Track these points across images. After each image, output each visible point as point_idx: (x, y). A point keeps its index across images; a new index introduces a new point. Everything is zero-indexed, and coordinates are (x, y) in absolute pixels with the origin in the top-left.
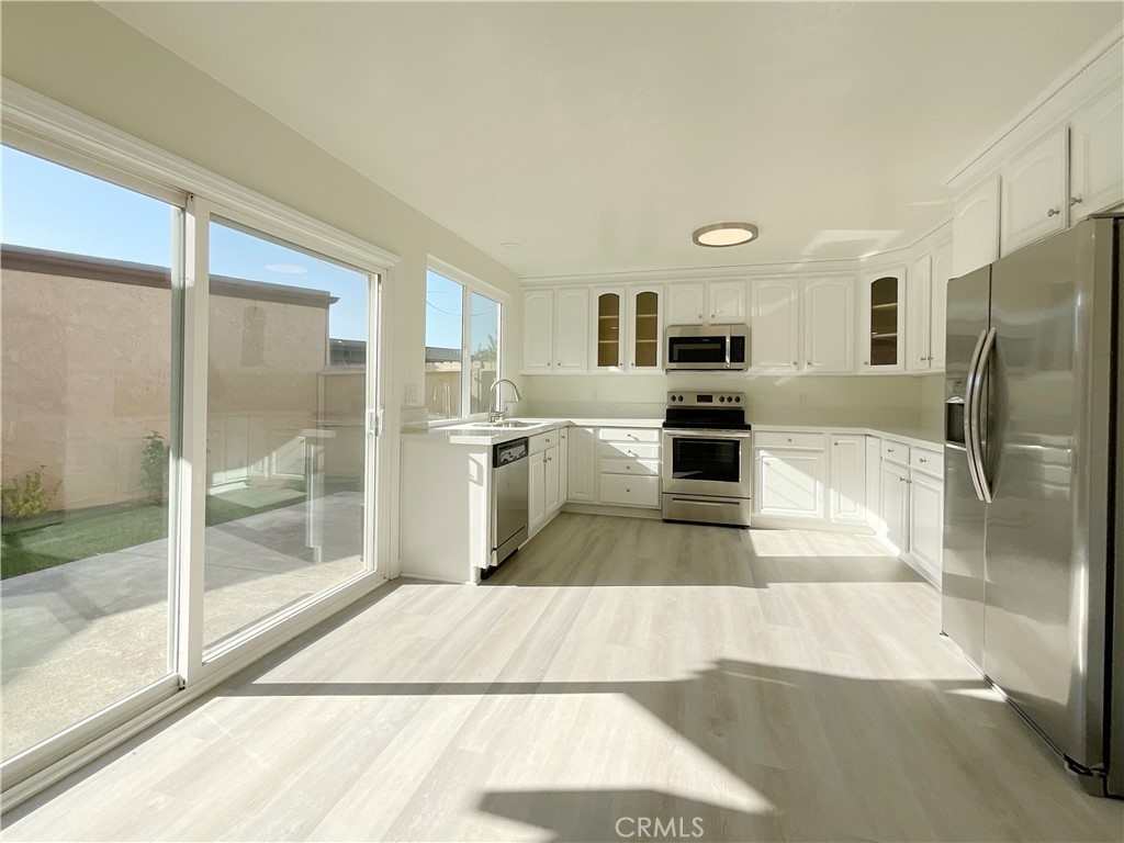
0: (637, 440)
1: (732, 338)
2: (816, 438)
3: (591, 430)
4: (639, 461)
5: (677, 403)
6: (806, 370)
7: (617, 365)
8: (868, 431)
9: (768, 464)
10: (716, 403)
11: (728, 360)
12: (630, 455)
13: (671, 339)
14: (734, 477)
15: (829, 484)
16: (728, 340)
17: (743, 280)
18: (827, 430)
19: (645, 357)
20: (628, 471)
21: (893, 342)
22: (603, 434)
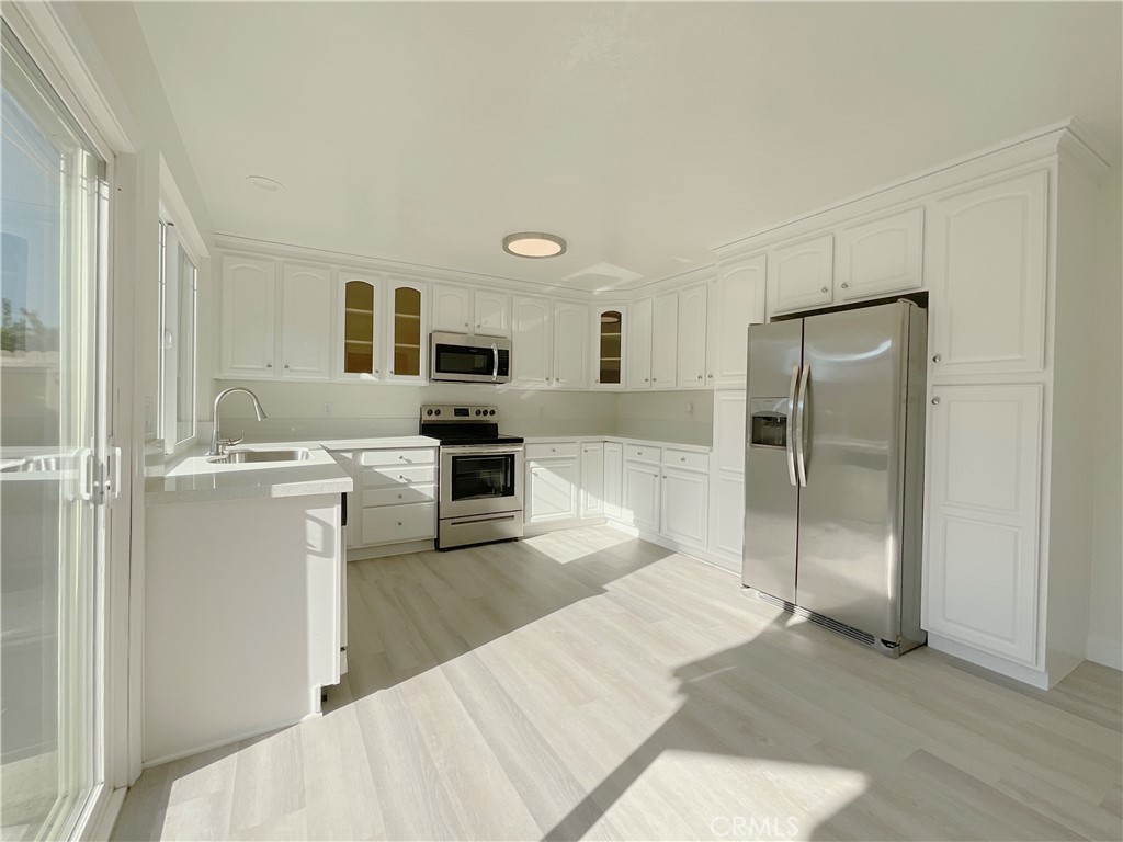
0: (410, 463)
1: (499, 351)
2: (570, 448)
3: (349, 455)
4: (412, 487)
5: (433, 417)
6: (554, 385)
7: (371, 372)
8: (607, 438)
9: (536, 475)
10: (472, 417)
11: (495, 373)
12: (403, 481)
13: (438, 346)
14: (509, 491)
15: (580, 487)
16: (495, 352)
17: (504, 293)
18: (579, 439)
19: (406, 364)
20: (401, 501)
21: (617, 366)
22: (364, 459)
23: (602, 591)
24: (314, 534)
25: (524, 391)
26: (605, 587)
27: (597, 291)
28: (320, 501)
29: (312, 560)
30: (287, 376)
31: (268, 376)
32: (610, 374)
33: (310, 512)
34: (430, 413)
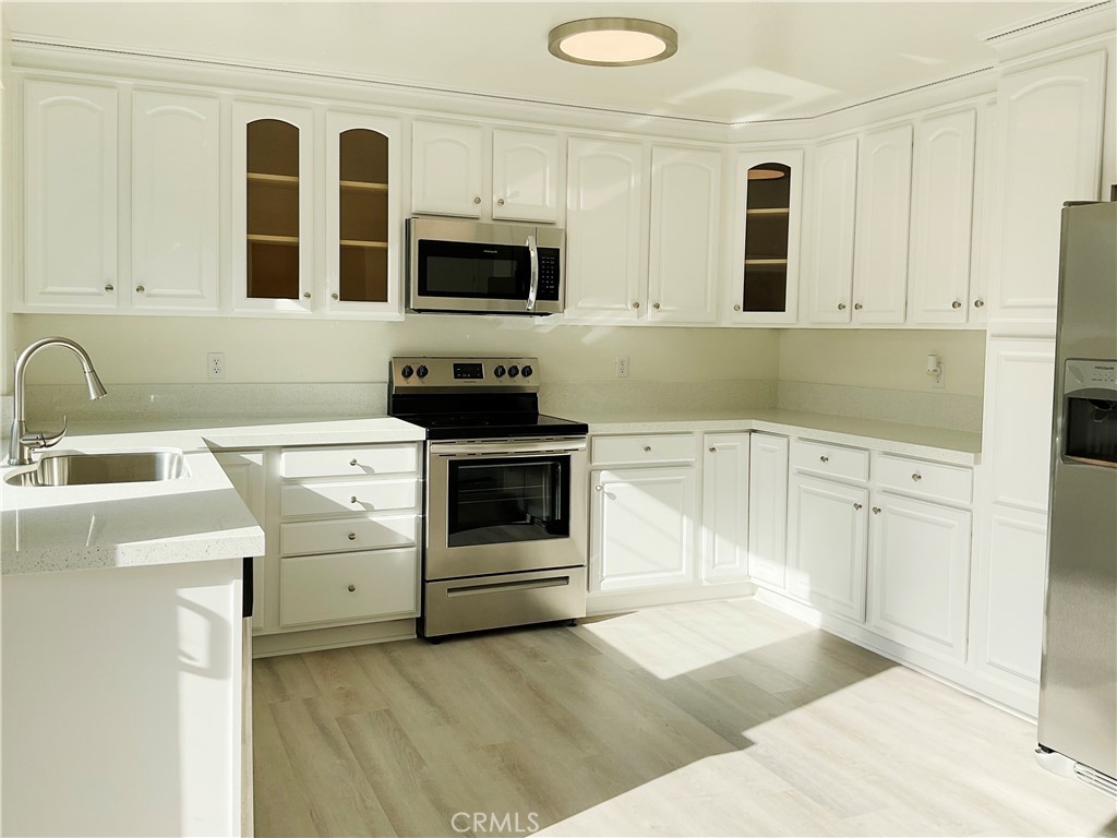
0: (369, 471)
1: (540, 250)
2: (684, 441)
3: (257, 458)
4: (374, 518)
5: (414, 381)
6: (650, 317)
7: (295, 296)
8: (755, 424)
9: (612, 496)
10: (488, 380)
11: (532, 295)
12: (356, 507)
13: (422, 243)
14: (559, 528)
15: (700, 521)
16: (534, 254)
17: (552, 134)
18: (698, 426)
19: (361, 280)
20: (353, 545)
21: (779, 276)
22: (285, 466)
23: (744, 744)
24: (193, 635)
25: (588, 328)
26: (750, 734)
27: (741, 122)
28: (204, 572)
29: (188, 682)
30: (141, 306)
31: (106, 306)
32: (765, 290)
33: (186, 593)
34: (407, 373)
